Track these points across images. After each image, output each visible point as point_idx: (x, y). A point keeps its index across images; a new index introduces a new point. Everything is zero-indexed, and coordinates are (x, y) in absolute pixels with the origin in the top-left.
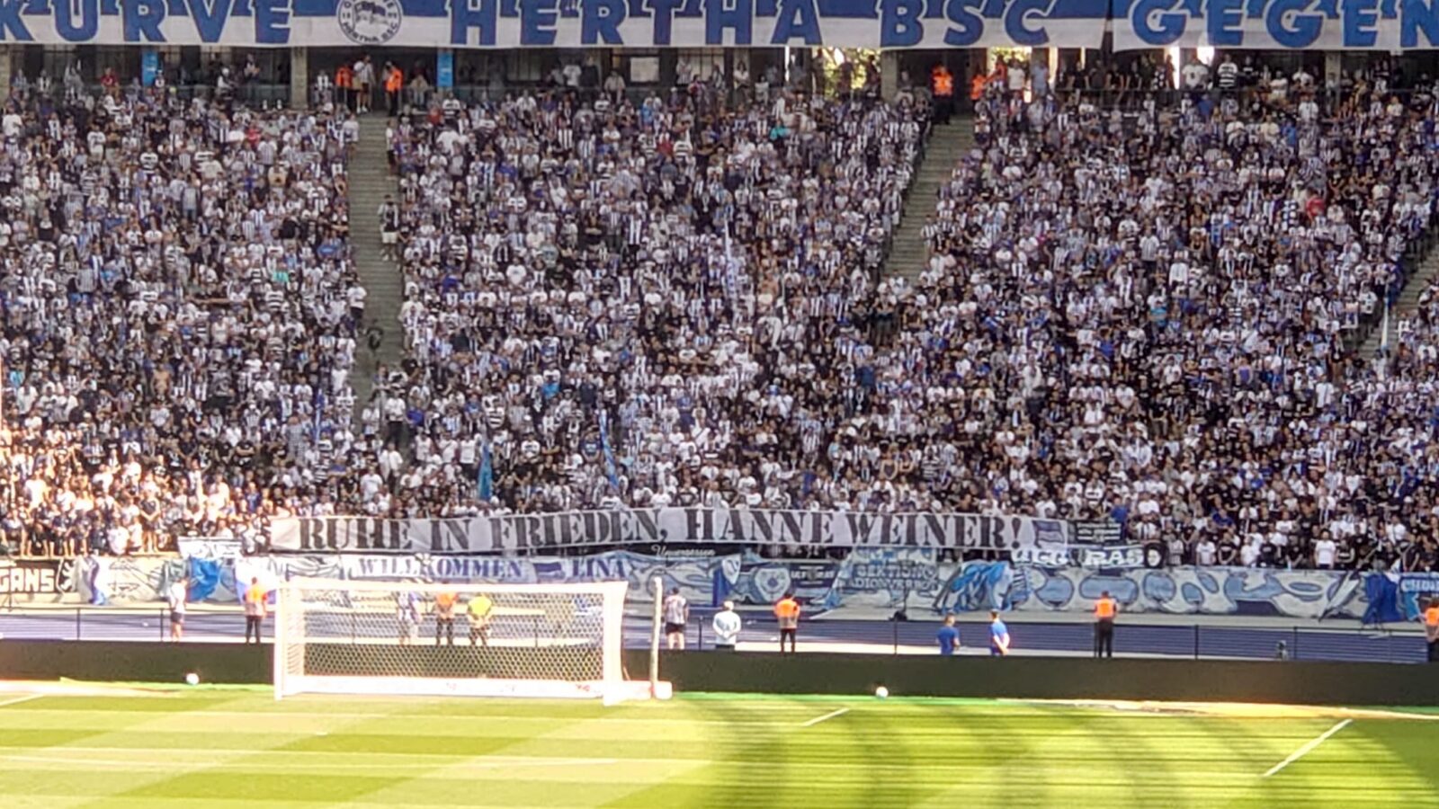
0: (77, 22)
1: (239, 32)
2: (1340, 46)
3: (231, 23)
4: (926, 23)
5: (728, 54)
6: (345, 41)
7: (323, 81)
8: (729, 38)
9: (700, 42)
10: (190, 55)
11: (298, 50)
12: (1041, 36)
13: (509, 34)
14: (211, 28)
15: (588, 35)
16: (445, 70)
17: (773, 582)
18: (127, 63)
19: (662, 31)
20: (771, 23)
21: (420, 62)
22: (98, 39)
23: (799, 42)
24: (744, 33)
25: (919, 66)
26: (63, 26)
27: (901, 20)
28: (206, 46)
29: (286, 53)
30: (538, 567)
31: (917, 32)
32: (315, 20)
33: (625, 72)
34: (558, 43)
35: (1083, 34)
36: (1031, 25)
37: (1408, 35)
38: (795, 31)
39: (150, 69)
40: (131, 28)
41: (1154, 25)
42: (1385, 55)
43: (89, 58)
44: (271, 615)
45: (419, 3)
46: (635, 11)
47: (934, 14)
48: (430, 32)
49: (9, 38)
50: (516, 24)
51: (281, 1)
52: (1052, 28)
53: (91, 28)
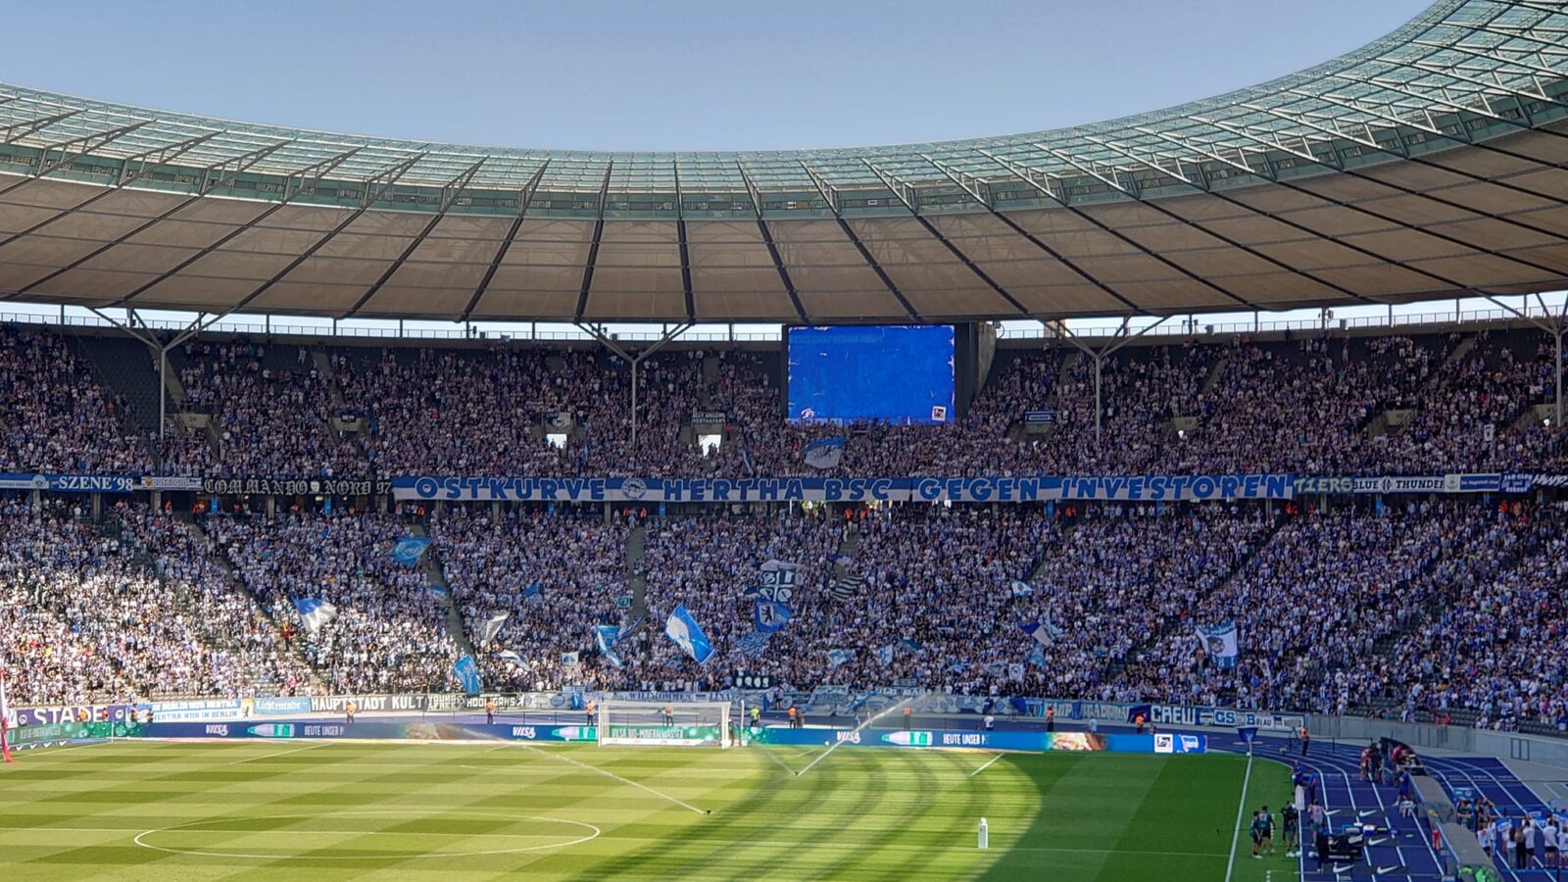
0: (524, 492)
1: (585, 495)
2: (997, 499)
3: (582, 491)
4: (843, 491)
5: (769, 503)
6: (625, 499)
7: (617, 514)
8: (768, 497)
9: (758, 499)
10: (567, 503)
11: (607, 502)
12: (885, 496)
13: (686, 496)
14: (574, 493)
15: (716, 496)
16: (662, 510)
18: (543, 506)
19: (743, 495)
20: (785, 491)
21: (652, 507)
22: (532, 498)
23: (795, 498)
24: (774, 496)
25: (840, 507)
26: (519, 493)
27: (833, 490)
28: (573, 501)
29: (603, 503)
30: (699, 696)
31: (839, 495)
32: (614, 491)
33: (730, 510)
34: (704, 499)
35: (901, 495)
36: (882, 492)
37: (1023, 496)
38: (794, 495)
39: (551, 509)
40: (544, 495)
41: (928, 492)
42: (1015, 503)
43: (528, 505)
44: (597, 715)
45: (653, 484)
46: (734, 488)
47: (846, 487)
48: (656, 495)
49: (499, 498)
50: (689, 492)
51: (601, 483)
52: (890, 493)
53: (529, 494)
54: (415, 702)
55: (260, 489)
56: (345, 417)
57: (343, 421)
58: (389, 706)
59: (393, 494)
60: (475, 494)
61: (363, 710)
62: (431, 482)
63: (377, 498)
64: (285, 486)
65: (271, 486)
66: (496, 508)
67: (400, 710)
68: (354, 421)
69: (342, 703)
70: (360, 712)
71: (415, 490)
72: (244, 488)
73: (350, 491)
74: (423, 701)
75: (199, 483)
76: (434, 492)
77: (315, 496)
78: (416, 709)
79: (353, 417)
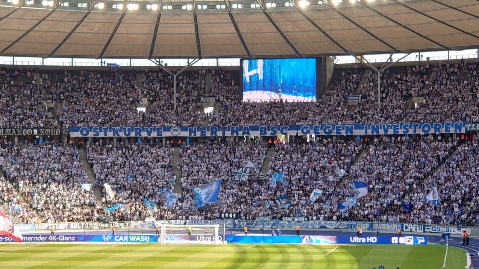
0: (127, 133)
1: (154, 134)
2: (335, 134)
3: (153, 133)
5: (235, 137)
6: (172, 136)
7: (168, 142)
8: (235, 134)
9: (230, 135)
10: (146, 138)
11: (164, 137)
12: (286, 133)
13: (198, 134)
14: (149, 134)
15: (212, 134)
16: (188, 140)
17: (243, 224)
18: (136, 139)
19: (224, 133)
20: (242, 132)
21: (184, 139)
22: (131, 136)
23: (246, 135)
24: (237, 134)
25: (266, 139)
26: (125, 134)
27: (263, 131)
28: (149, 137)
29: (162, 137)
30: (205, 222)
31: (266, 133)
32: (167, 132)
33: (218, 140)
34: (207, 136)
35: (293, 133)
36: (285, 132)
37: (347, 133)
38: (246, 133)
39: (139, 140)
40: (136, 134)
41: (305, 131)
42: (343, 136)
43: (129, 139)
44: (160, 230)
45: (184, 129)
46: (219, 130)
47: (269, 130)
48: (185, 134)
49: (116, 136)
50: (200, 132)
51: (161, 129)
52: (288, 132)
53: (129, 134)
54: (80, 225)
55: (11, 133)
56: (48, 101)
57: (47, 103)
58: (69, 227)
59: (69, 135)
60: (106, 134)
61: (58, 229)
62: (86, 129)
63: (63, 136)
64: (22, 131)
65: (16, 132)
66: (115, 141)
67: (74, 229)
68: (52, 103)
69: (48, 226)
70: (56, 230)
71: (79, 133)
72: (4, 132)
73: (51, 133)
74: (84, 225)
76: (88, 133)
77: (35, 135)
78: (81, 228)
79: (51, 101)
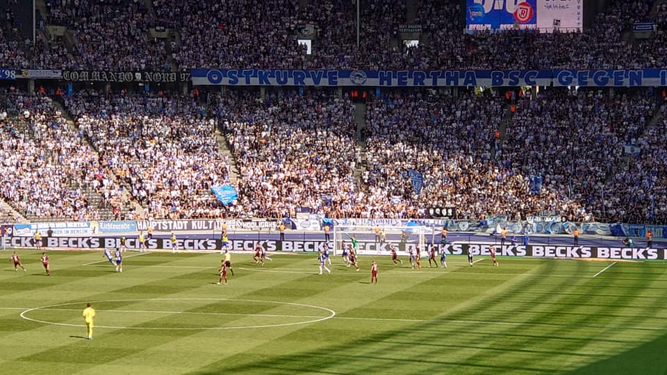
0: (282, 80)
1: (324, 82)
2: (613, 85)
3: (322, 79)
4: (504, 80)
5: (452, 88)
6: (352, 84)
7: (346, 95)
8: (452, 84)
9: (445, 85)
10: (311, 88)
11: (340, 87)
12: (535, 83)
13: (395, 82)
14: (317, 81)
15: (415, 83)
16: (378, 92)
17: (464, 226)
18: (295, 90)
19: (435, 82)
20: (463, 80)
21: (371, 90)
22: (288, 84)
23: (471, 85)
24: (456, 83)
25: (502, 91)
26: (278, 80)
27: (497, 79)
28: (315, 86)
29: (337, 87)
30: (402, 221)
31: (502, 82)
32: (344, 79)
34: (408, 85)
35: (546, 83)
36: (531, 80)
37: (632, 83)
38: (470, 82)
39: (301, 92)
40: (296, 81)
41: (564, 80)
42: (625, 88)
43: (285, 89)
45: (372, 75)
46: (428, 77)
47: (506, 77)
48: (374, 82)
49: (265, 84)
50: (396, 80)
51: (335, 73)
52: (537, 80)
53: (286, 81)
54: (207, 224)
55: (101, 78)
56: (158, 28)
57: (156, 30)
58: (189, 227)
59: (191, 82)
60: (248, 81)
61: (172, 230)
62: (216, 73)
63: (180, 84)
64: (118, 75)
65: (108, 75)
66: (263, 91)
67: (198, 229)
68: (164, 31)
69: (158, 224)
70: (170, 231)
71: (207, 78)
72: (90, 77)
73: (162, 79)
74: (213, 224)
75: (60, 73)
76: (220, 80)
77: (138, 82)
78: (208, 229)
79: (163, 28)
